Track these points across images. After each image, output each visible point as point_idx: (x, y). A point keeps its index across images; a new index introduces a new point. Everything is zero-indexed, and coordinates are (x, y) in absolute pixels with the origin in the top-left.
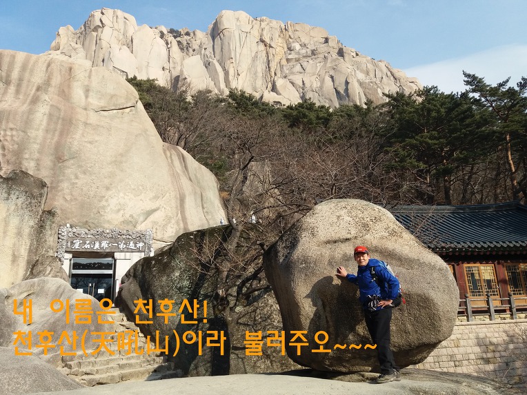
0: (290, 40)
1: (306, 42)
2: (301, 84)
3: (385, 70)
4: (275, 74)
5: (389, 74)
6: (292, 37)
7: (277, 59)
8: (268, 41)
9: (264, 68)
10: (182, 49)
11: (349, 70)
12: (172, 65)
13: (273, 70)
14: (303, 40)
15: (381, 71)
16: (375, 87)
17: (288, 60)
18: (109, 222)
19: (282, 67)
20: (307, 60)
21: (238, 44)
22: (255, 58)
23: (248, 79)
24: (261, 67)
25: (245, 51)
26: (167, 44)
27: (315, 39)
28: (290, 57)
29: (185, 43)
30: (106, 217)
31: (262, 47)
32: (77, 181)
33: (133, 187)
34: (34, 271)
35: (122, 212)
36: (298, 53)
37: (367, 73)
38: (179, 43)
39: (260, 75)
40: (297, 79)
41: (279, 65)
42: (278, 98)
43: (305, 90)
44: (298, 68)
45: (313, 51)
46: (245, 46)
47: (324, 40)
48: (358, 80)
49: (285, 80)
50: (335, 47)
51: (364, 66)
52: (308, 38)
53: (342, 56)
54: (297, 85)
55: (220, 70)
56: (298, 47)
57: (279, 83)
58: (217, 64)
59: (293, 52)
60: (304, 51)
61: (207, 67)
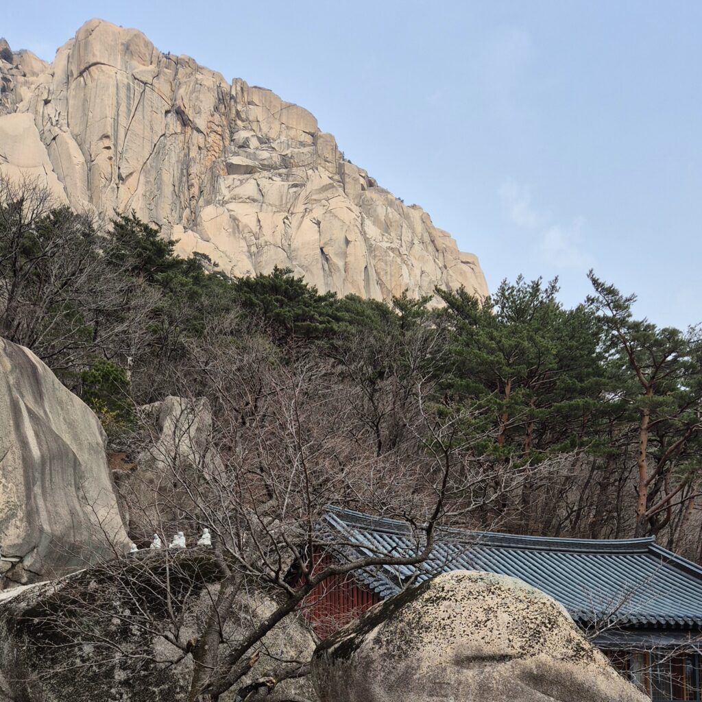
0: (239, 122)
1: (273, 135)
2: (254, 227)
3: (419, 227)
4: (201, 191)
5: (427, 239)
6: (243, 116)
7: (207, 160)
8: (190, 113)
9: (177, 174)
11: (352, 215)
13: (196, 182)
14: (265, 129)
15: (412, 227)
16: (399, 260)
17: (232, 169)
19: (214, 178)
20: (266, 173)
22: (158, 151)
23: (141, 192)
27: (292, 133)
28: (235, 160)
31: (174, 125)
36: (254, 157)
37: (386, 227)
39: (168, 190)
40: (246, 214)
41: (209, 175)
42: (203, 248)
43: (261, 241)
44: (249, 188)
45: (284, 157)
46: (139, 115)
47: (308, 139)
48: (366, 240)
49: (220, 209)
50: (330, 158)
51: (381, 211)
52: (276, 126)
53: (343, 182)
54: (246, 226)
55: (78, 158)
56: (254, 143)
57: (208, 213)
58: (72, 144)
59: (241, 151)
60: (265, 155)
61: (48, 145)
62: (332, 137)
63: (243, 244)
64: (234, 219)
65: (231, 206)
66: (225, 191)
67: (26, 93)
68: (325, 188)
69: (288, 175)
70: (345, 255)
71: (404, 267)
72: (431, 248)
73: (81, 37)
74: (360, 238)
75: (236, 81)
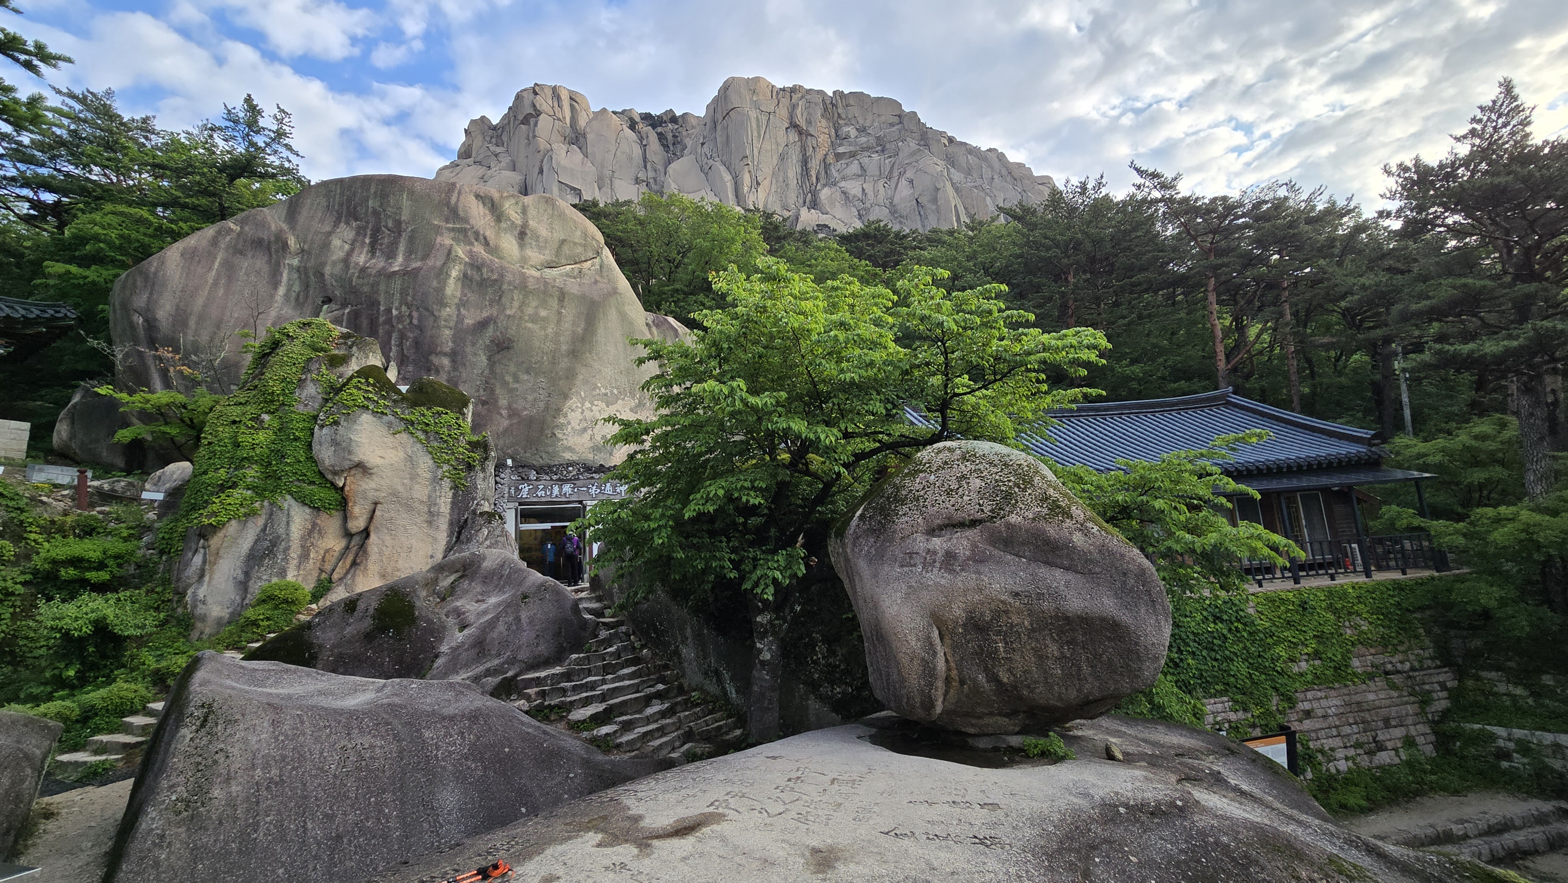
0: (841, 122)
1: (867, 124)
2: (860, 195)
3: (997, 165)
4: (817, 179)
5: (1004, 172)
6: (844, 116)
7: (820, 155)
8: (803, 124)
9: (799, 170)
10: (666, 147)
11: (939, 169)
12: (651, 174)
13: (813, 173)
14: (861, 121)
15: (991, 167)
16: (982, 194)
17: (838, 156)
18: (570, 449)
19: (827, 167)
20: (866, 154)
21: (755, 134)
22: (782, 158)
23: (773, 190)
24: (793, 171)
25: (767, 146)
26: (641, 139)
27: (883, 119)
28: (841, 150)
29: (670, 136)
30: (565, 442)
31: (793, 136)
32: (516, 385)
33: (603, 391)
34: (462, 537)
35: (590, 432)
36: (854, 143)
37: (968, 172)
38: (661, 136)
39: (793, 183)
40: (854, 188)
41: (823, 165)
42: (824, 219)
43: (868, 205)
44: (854, 168)
45: (878, 138)
46: (767, 135)
47: (896, 120)
48: (953, 184)
49: (834, 189)
50: (915, 129)
51: (962, 160)
52: (870, 117)
53: (926, 145)
54: (855, 196)
55: (727, 177)
56: (853, 133)
57: (825, 193)
58: (722, 168)
59: (845, 142)
60: (863, 140)
61: (706, 174)
62: (915, 113)
63: (854, 209)
64: (844, 193)
65: (842, 184)
66: (835, 174)
67: (689, 142)
68: (913, 154)
69: (883, 151)
70: (935, 200)
71: (988, 198)
72: (1008, 179)
73: (722, 92)
74: (948, 184)
75: (834, 92)
